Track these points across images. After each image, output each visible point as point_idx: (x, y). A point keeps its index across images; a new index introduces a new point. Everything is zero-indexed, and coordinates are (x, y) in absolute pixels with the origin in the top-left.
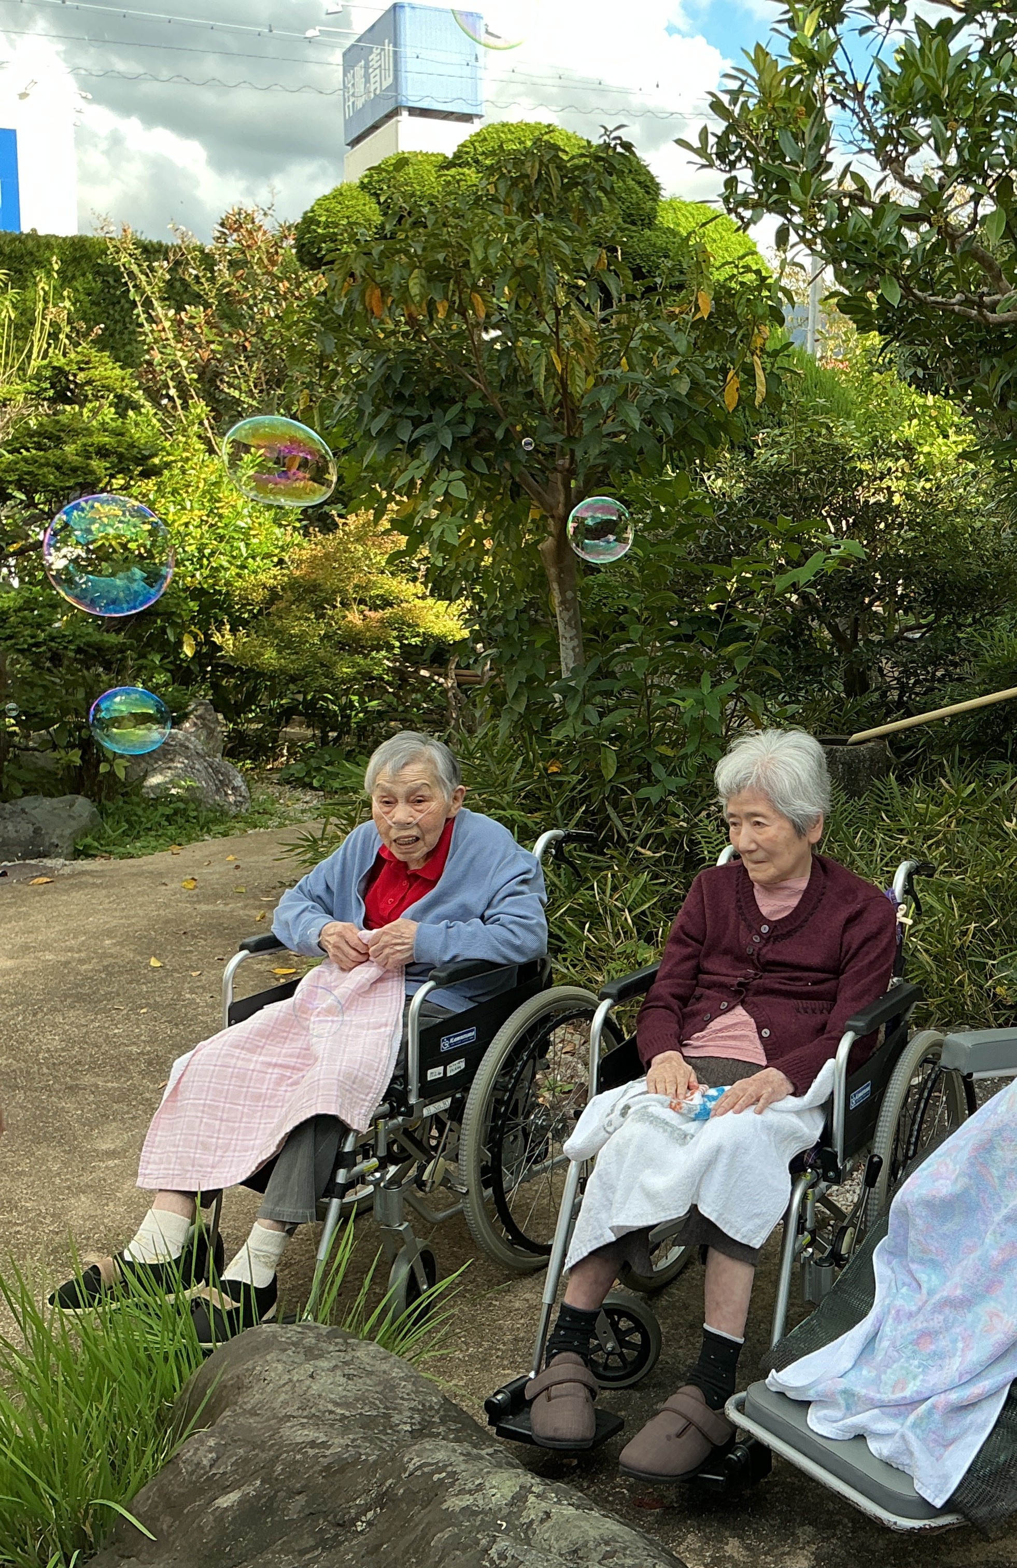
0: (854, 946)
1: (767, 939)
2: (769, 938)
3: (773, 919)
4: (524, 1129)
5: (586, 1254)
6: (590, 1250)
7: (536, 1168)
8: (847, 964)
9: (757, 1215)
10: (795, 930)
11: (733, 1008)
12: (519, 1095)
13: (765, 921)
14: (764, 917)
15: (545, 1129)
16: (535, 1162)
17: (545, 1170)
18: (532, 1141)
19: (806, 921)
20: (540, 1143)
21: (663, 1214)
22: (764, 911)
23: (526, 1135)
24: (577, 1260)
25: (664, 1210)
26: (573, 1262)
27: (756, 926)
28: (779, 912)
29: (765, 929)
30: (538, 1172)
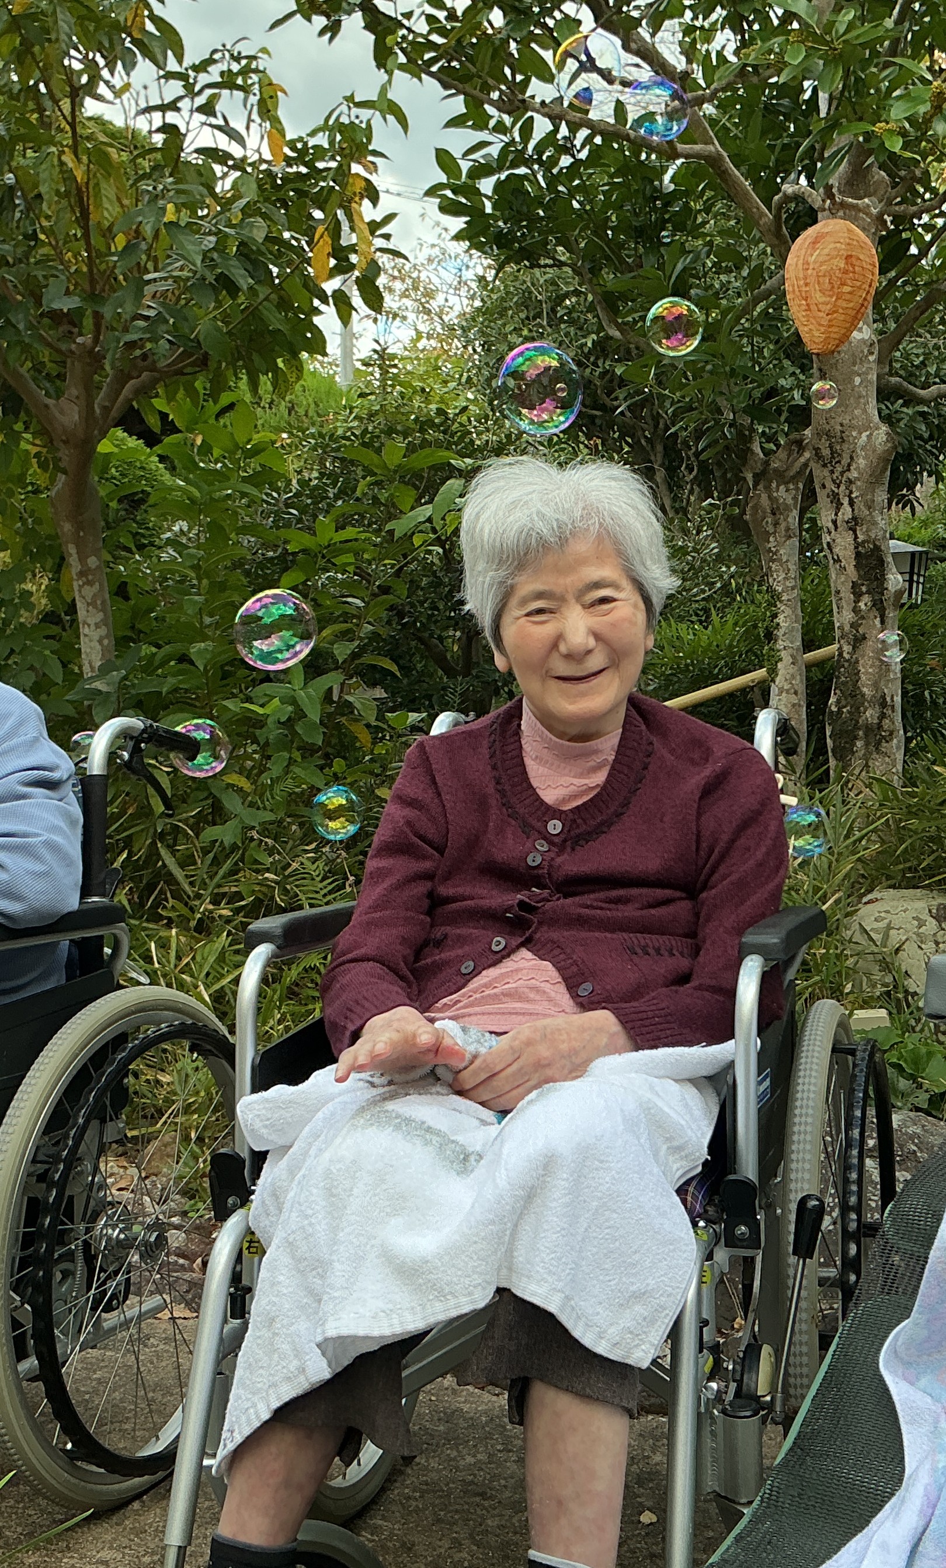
0: (725, 837)
1: (561, 844)
2: (565, 841)
3: (567, 807)
4: (87, 1245)
5: (266, 1416)
6: (276, 1404)
7: (111, 1319)
8: (713, 871)
9: (638, 1296)
10: (608, 824)
11: (514, 951)
12: (74, 1189)
13: (552, 812)
14: (548, 807)
15: (125, 1245)
16: (109, 1309)
17: (126, 1324)
18: (102, 1270)
19: (626, 804)
20: (116, 1273)
21: (438, 1306)
22: (549, 796)
23: (90, 1259)
24: (247, 1431)
25: (442, 1296)
26: (239, 1439)
27: (539, 825)
28: (575, 797)
29: (555, 827)
30: (113, 1330)
